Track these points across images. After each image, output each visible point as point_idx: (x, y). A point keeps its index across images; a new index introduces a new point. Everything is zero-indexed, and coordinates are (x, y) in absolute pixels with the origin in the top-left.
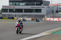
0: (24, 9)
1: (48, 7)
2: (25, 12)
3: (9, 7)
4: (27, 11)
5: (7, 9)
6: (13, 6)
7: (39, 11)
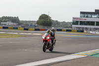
0: (96, 22)
2: (97, 25)
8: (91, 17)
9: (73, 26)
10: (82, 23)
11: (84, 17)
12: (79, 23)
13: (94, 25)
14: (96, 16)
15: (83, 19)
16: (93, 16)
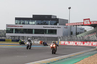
0: (35, 29)
1: (65, 28)
2: (35, 33)
3: (15, 26)
4: (38, 31)
5: (13, 29)
6: (20, 25)
7: (53, 32)
8: (28, 24)
9: (7, 34)
10: (17, 31)
11: (20, 24)
12: (14, 31)
13: (32, 33)
14: (34, 23)
15: (19, 27)
16: (30, 23)
